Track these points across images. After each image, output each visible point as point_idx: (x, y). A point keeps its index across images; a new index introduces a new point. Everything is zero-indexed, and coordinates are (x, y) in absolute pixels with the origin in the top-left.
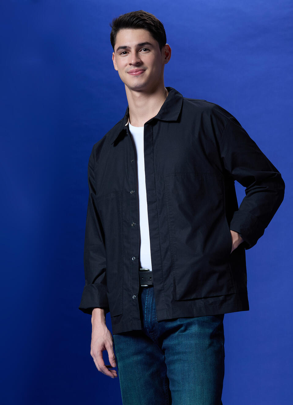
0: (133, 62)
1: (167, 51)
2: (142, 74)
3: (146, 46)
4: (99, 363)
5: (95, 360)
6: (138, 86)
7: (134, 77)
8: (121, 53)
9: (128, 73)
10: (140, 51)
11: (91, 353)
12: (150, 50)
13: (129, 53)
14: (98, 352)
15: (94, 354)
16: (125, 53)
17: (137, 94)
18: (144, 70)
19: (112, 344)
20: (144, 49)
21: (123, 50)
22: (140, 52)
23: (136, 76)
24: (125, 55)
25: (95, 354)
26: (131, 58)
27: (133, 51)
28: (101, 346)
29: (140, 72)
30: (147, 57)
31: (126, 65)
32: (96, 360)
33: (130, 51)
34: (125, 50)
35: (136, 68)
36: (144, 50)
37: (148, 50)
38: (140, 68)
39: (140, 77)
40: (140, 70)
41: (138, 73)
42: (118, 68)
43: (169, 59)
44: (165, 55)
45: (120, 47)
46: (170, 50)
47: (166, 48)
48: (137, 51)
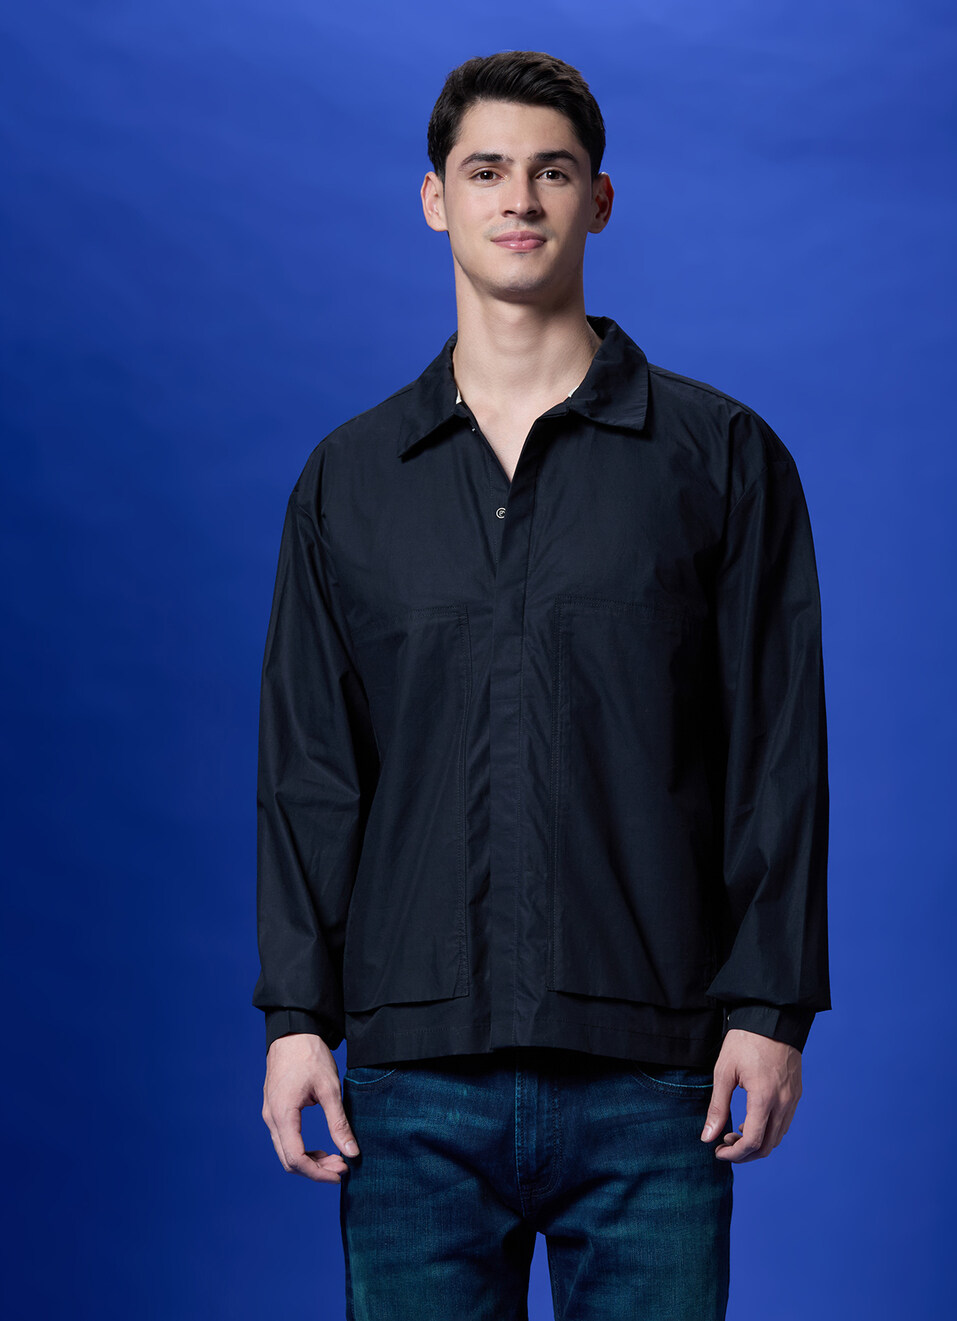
0: (520, 204)
1: (603, 197)
2: (536, 250)
3: (561, 164)
4: (288, 1145)
5: (275, 1137)
6: (521, 284)
7: (514, 254)
8: (476, 176)
9: (493, 241)
10: (538, 177)
11: (266, 1113)
12: (567, 179)
13: (499, 177)
14: (287, 1110)
15: (273, 1118)
16: (487, 176)
17: (511, 313)
18: (542, 241)
19: (338, 1087)
20: (548, 172)
21: (483, 166)
22: (537, 180)
23: (521, 252)
24: (485, 182)
25: (276, 1117)
26: (511, 191)
27: (519, 171)
28: (300, 1091)
29: (531, 242)
30: (558, 199)
31: (490, 217)
32: (280, 1136)
33: (507, 171)
34: (490, 168)
35: (524, 227)
36: (548, 176)
37: (564, 176)
38: (534, 230)
39: (529, 257)
40: (534, 237)
41: (524, 244)
42: (448, 224)
43: (606, 219)
44: (598, 205)
45: (473, 158)
46: (610, 192)
47: (602, 184)
48: (533, 175)
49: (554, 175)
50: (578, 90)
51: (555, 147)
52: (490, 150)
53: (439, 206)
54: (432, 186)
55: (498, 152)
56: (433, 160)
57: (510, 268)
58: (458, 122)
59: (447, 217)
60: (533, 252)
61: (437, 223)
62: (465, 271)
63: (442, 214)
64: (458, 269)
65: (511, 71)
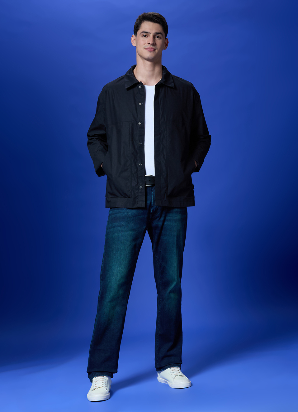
0: (151, 42)
3: (160, 35)
6: (150, 58)
8: (143, 36)
9: (145, 49)
13: (147, 36)
16: (145, 36)
17: (149, 63)
18: (155, 50)
21: (144, 34)
23: (150, 52)
26: (150, 39)
27: (151, 35)
30: (159, 42)
31: (145, 44)
33: (149, 36)
34: (146, 35)
35: (152, 47)
37: (160, 38)
38: (154, 47)
39: (152, 53)
40: (153, 49)
41: (151, 50)
42: (136, 45)
43: (167, 47)
44: (165, 44)
45: (143, 32)
46: (168, 42)
47: (166, 40)
48: (154, 37)
49: (158, 37)
50: (164, 21)
51: (159, 32)
52: (146, 31)
53: (135, 41)
54: (134, 37)
55: (148, 31)
56: (134, 32)
57: (148, 54)
58: (140, 25)
59: (136, 43)
60: (153, 52)
61: (134, 44)
62: (139, 54)
63: (135, 43)
64: (137, 54)
65: (151, 16)
